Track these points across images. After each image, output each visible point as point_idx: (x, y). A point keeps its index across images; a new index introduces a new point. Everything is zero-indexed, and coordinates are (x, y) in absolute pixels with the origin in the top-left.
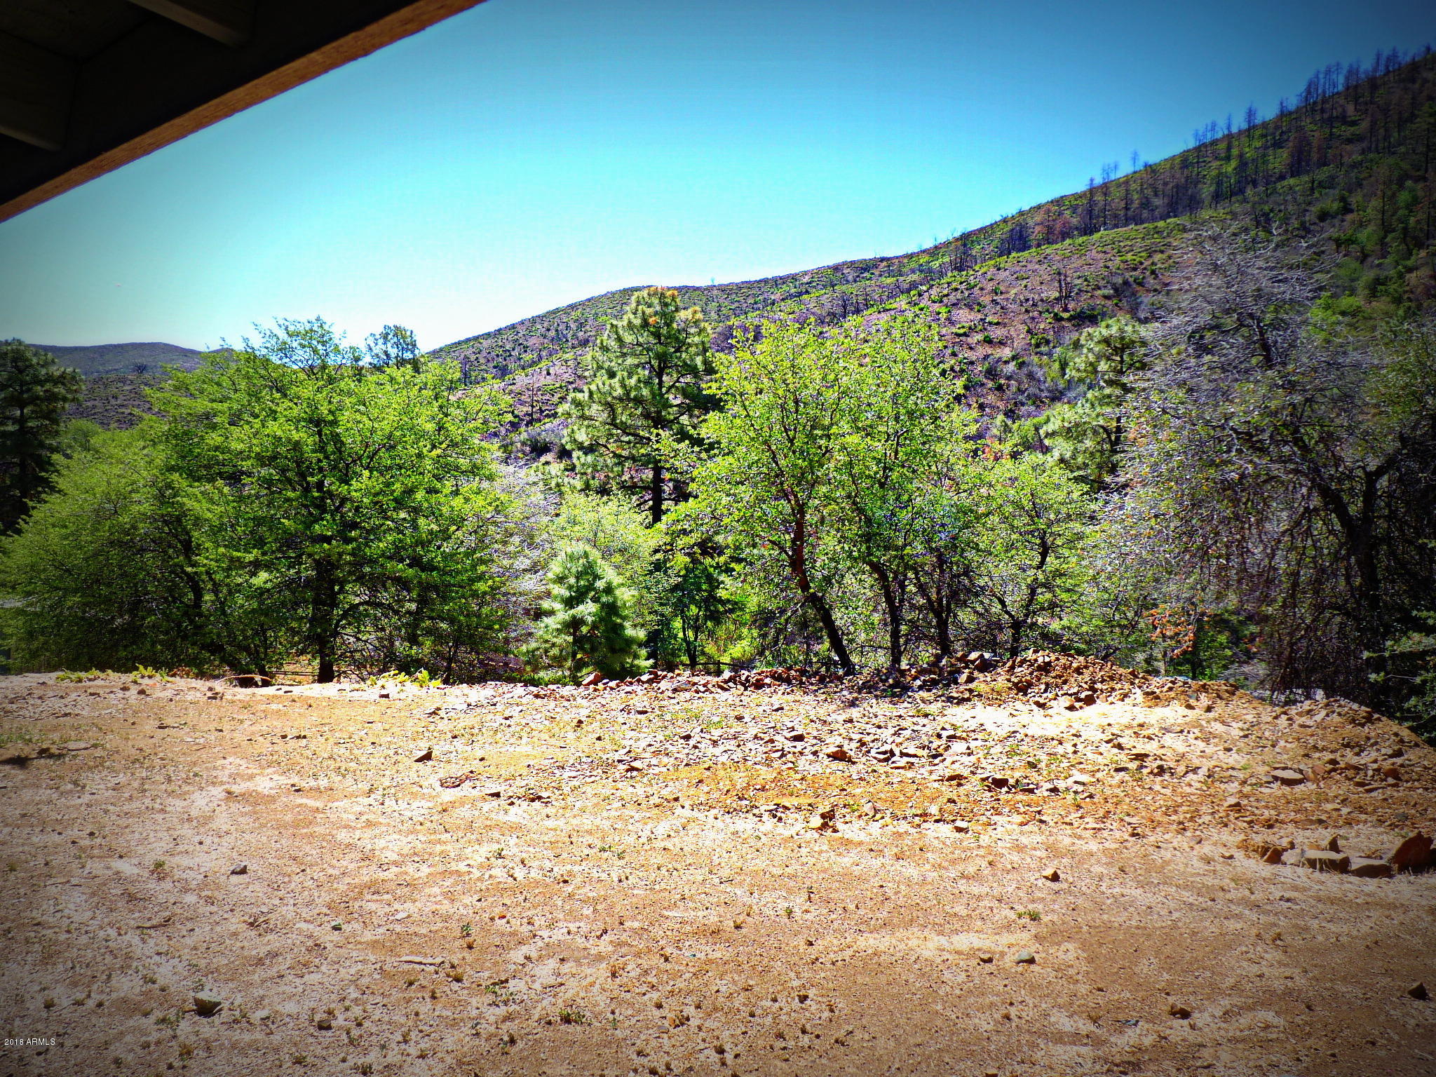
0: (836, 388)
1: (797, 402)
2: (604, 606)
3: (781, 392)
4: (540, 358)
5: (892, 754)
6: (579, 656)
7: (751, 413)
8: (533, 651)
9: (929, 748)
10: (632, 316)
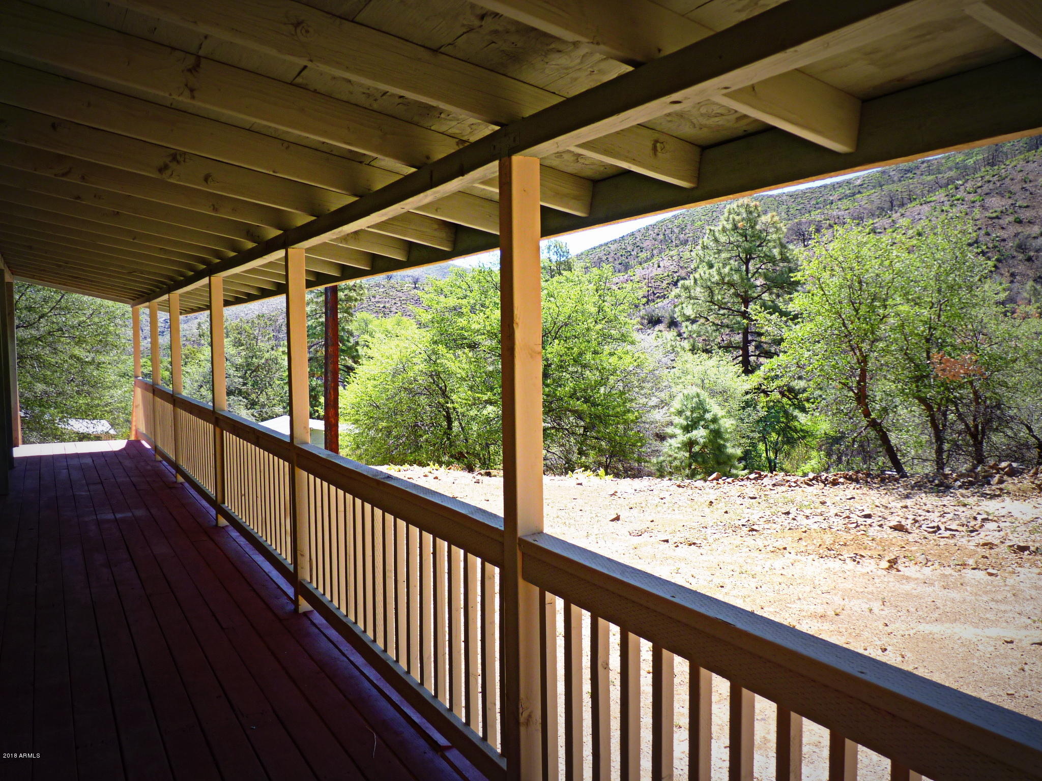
0: (891, 271)
1: (860, 282)
2: (711, 431)
3: (849, 277)
4: (653, 256)
5: (939, 528)
6: (693, 467)
7: (826, 292)
8: (661, 463)
9: (967, 526)
10: (725, 223)
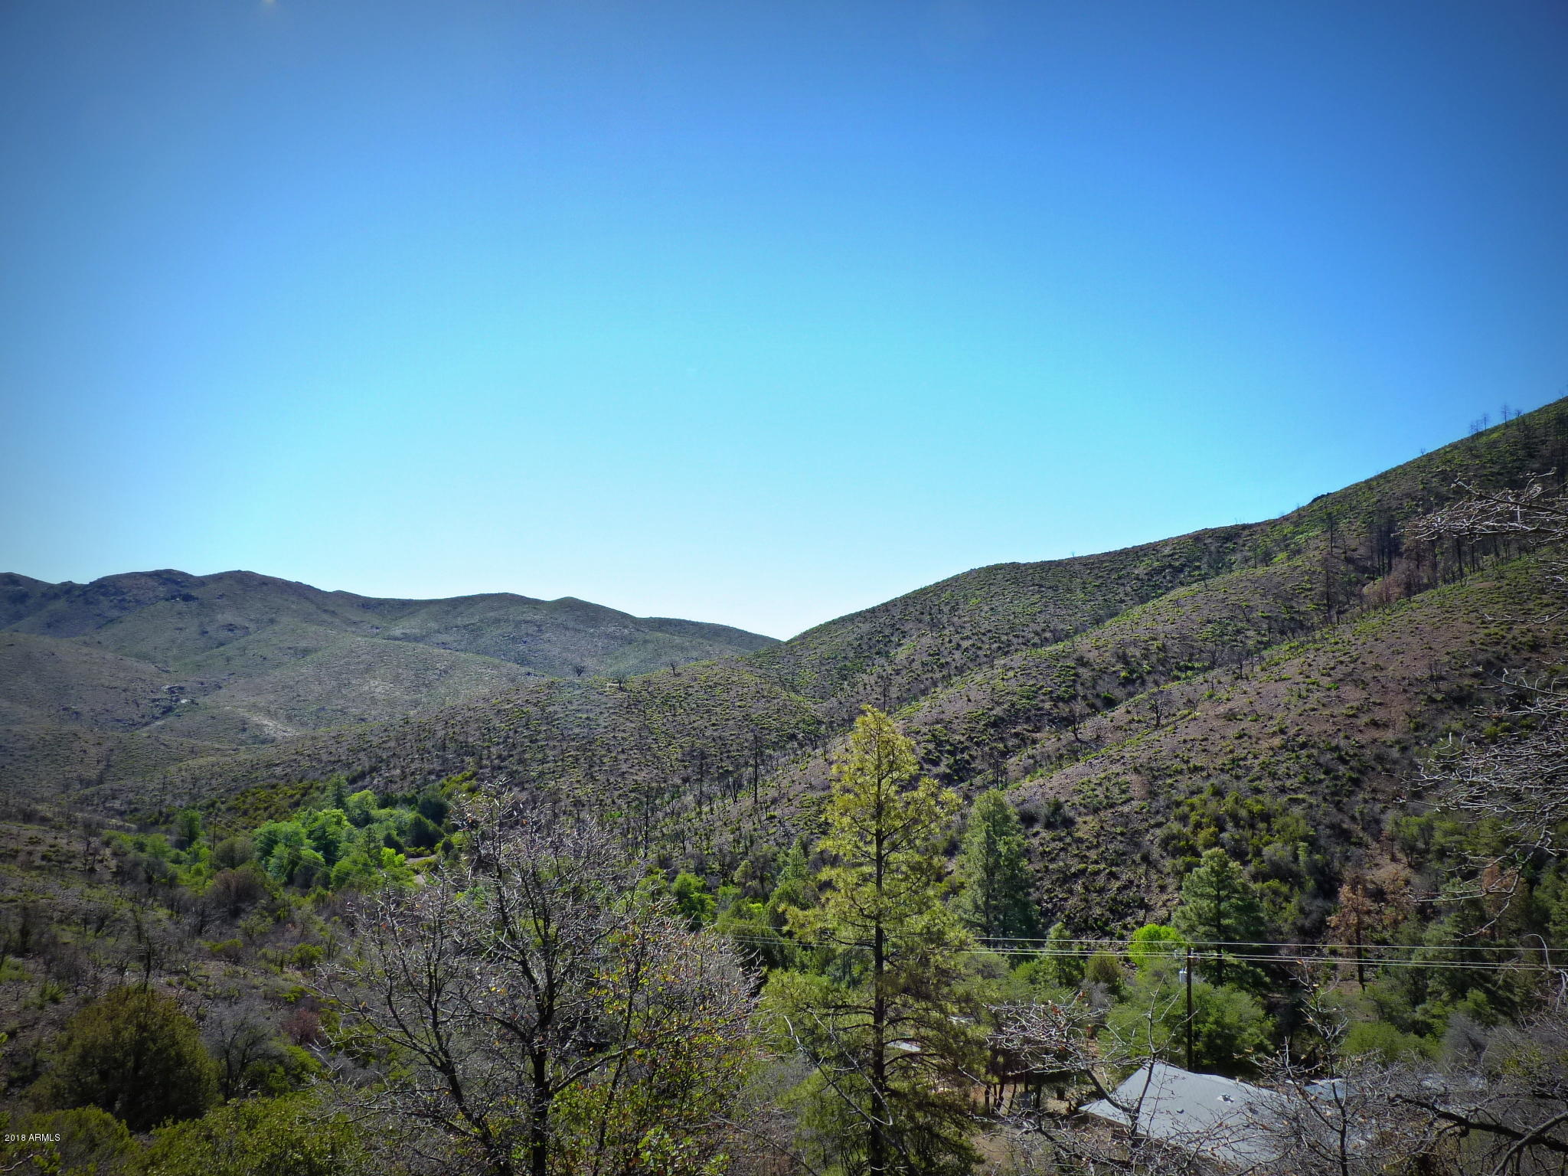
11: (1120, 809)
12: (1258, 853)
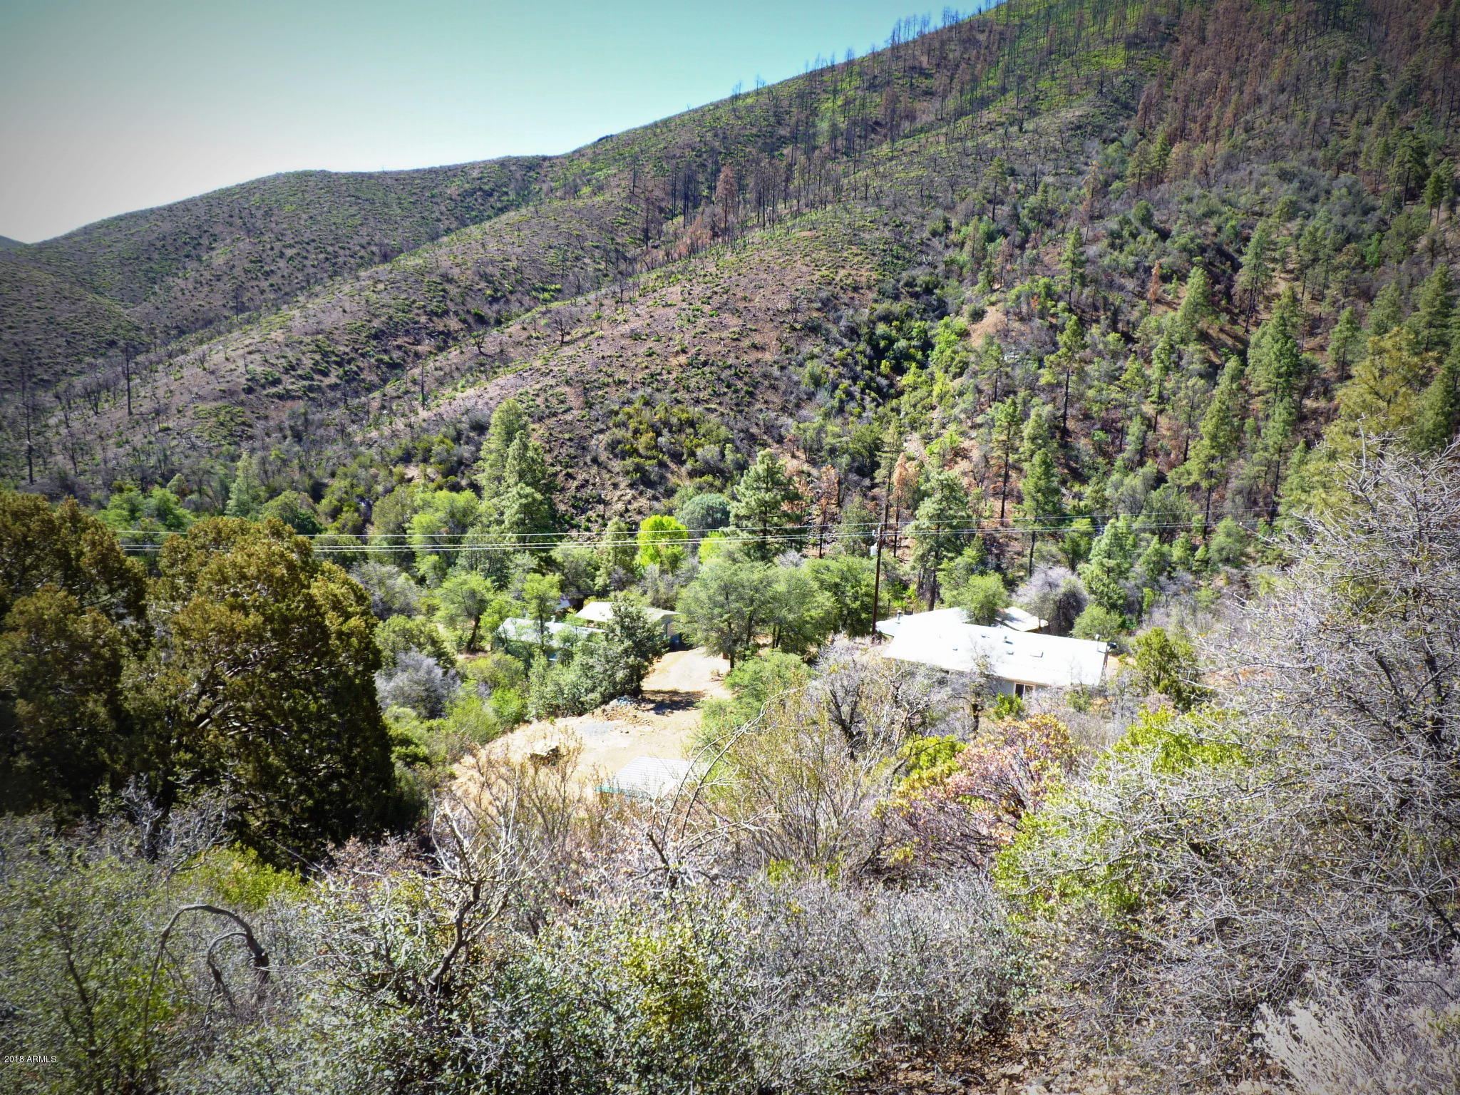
11: (560, 417)
12: (692, 454)
